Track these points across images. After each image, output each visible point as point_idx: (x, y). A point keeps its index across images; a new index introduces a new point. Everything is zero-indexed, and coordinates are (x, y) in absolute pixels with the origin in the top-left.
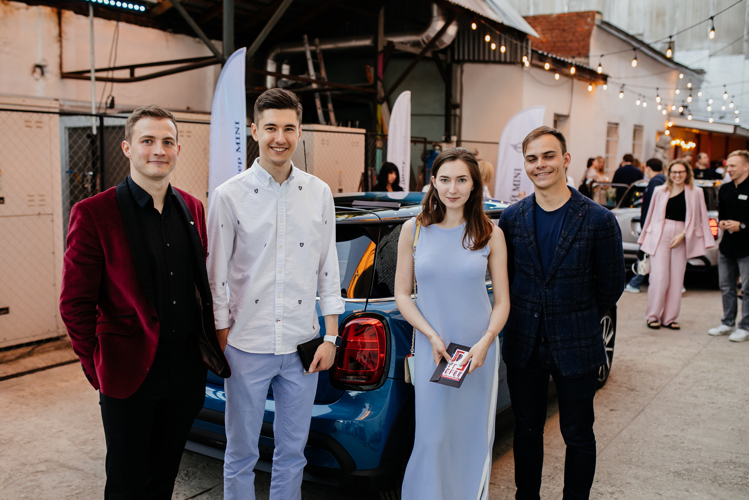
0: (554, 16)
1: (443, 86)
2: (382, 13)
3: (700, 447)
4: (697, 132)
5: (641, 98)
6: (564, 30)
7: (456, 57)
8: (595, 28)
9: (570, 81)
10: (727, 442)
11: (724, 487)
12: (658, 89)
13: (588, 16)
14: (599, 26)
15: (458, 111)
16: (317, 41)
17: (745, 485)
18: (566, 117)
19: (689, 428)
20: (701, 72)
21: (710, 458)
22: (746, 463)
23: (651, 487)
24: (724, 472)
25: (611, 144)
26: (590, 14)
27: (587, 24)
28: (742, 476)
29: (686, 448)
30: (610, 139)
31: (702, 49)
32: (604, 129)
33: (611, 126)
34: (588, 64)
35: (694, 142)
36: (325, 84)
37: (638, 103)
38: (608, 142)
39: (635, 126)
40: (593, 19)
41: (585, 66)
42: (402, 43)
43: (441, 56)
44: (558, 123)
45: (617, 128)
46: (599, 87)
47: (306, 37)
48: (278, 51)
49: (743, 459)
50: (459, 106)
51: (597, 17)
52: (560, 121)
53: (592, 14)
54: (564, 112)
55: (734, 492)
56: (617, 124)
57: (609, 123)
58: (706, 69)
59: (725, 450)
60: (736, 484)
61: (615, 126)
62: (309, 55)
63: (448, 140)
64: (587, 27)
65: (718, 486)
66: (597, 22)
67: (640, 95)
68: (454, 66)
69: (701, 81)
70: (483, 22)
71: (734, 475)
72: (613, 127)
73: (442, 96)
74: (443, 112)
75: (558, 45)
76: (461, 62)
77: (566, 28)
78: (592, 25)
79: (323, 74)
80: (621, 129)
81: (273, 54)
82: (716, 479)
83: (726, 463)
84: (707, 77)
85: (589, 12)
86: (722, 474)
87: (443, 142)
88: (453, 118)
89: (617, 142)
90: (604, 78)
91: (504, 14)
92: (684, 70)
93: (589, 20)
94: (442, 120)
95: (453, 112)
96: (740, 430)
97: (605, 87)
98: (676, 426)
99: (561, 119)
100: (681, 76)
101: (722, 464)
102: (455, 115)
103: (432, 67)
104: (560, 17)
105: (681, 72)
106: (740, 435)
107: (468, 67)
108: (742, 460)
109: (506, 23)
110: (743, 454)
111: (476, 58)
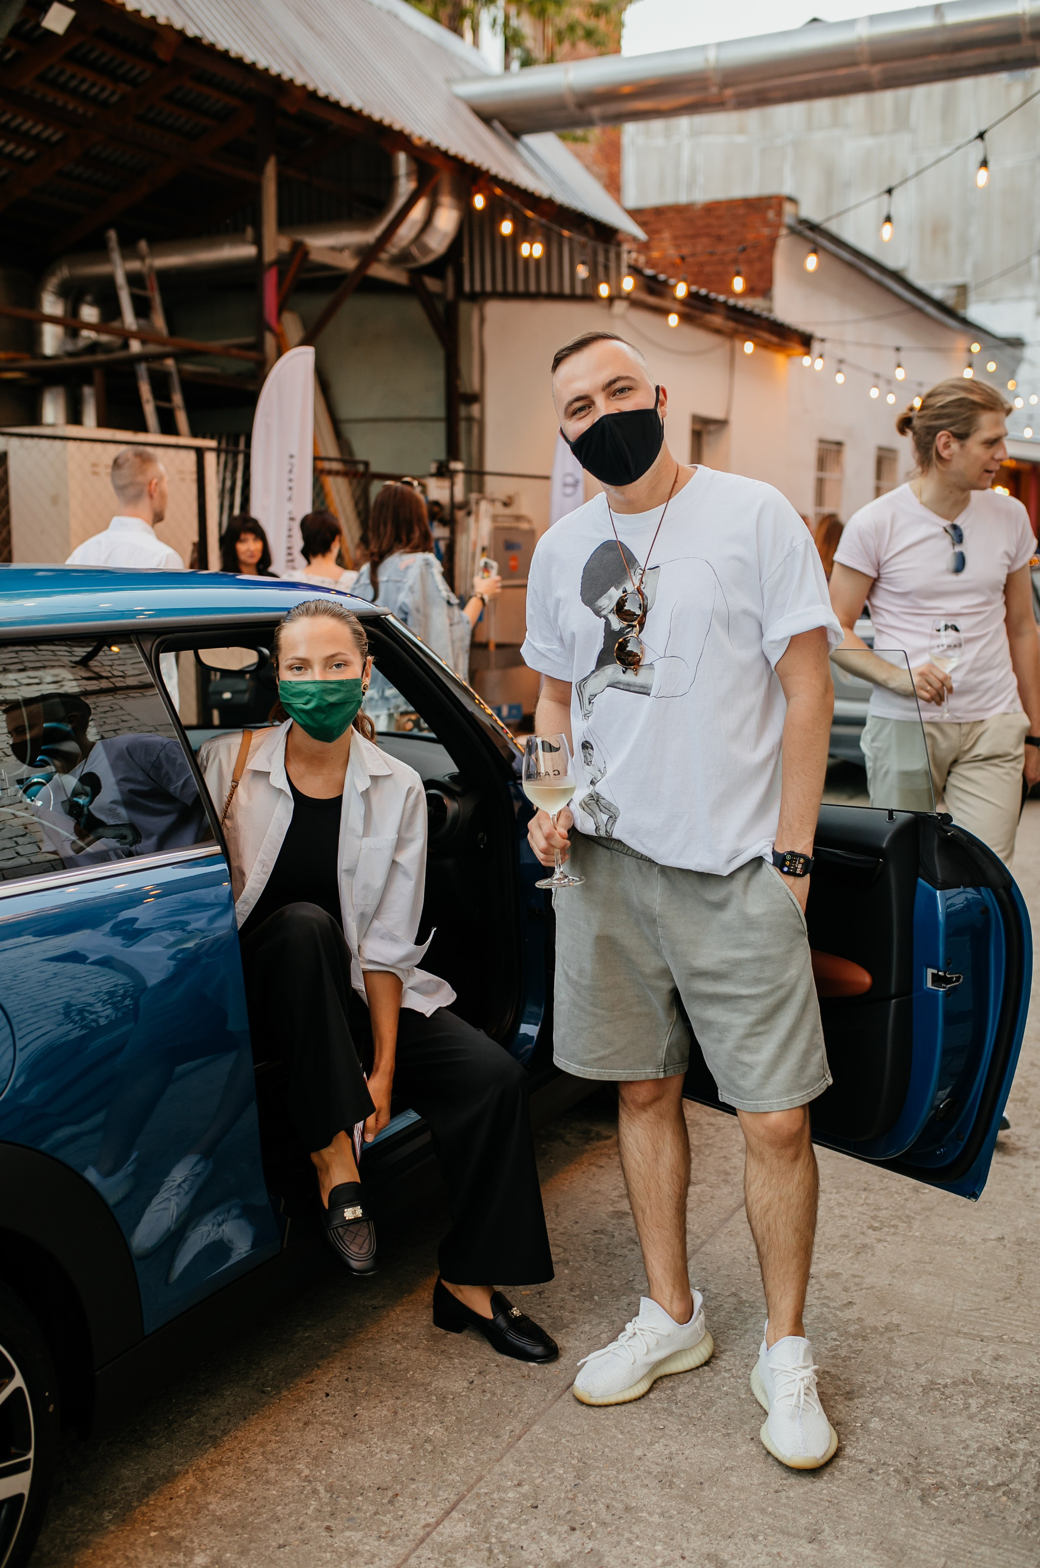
0: (699, 206)
1: (440, 355)
2: (270, 170)
3: (896, 1318)
4: (1013, 464)
5: (881, 383)
6: (719, 238)
7: (467, 287)
8: (784, 231)
9: (727, 344)
10: (976, 1295)
11: (936, 1509)
12: (898, 349)
13: (770, 207)
14: (792, 231)
15: (475, 409)
16: (143, 245)
17: (1004, 1489)
18: (722, 424)
19: (879, 1241)
20: (1016, 343)
21: (918, 1366)
22: (1020, 1381)
23: (700, 1527)
24: (947, 1430)
25: (828, 488)
26: (774, 202)
27: (767, 223)
28: (1000, 1445)
29: (852, 1329)
30: (826, 475)
31: (1021, 299)
32: (811, 456)
33: (825, 446)
34: (770, 310)
35: (1005, 486)
36: (160, 342)
37: (874, 393)
38: (820, 483)
39: (880, 449)
40: (779, 213)
41: (765, 314)
42: (333, 249)
43: (432, 284)
44: (706, 439)
45: (839, 452)
46: (796, 360)
47: (112, 235)
48: (64, 272)
49: (1012, 1366)
50: (476, 398)
51: (788, 208)
52: (709, 433)
53: (776, 202)
54: (716, 413)
55: (966, 1529)
56: (839, 444)
57: (821, 441)
58: (1028, 337)
59: (966, 1330)
60: (979, 1486)
61: (834, 447)
62: (121, 279)
63: (443, 472)
64: (766, 231)
65: (919, 1504)
66: (788, 219)
67: (877, 376)
68: (464, 307)
69: (1019, 361)
70: (498, 191)
71: (977, 1442)
72: (831, 450)
73: (439, 377)
74: (441, 412)
75: (708, 269)
76: (478, 297)
77: (724, 232)
78: (778, 225)
79: (159, 321)
80: (849, 455)
81: (53, 283)
82: (919, 1465)
83: (962, 1387)
84: (1028, 353)
85: (769, 198)
86: (940, 1439)
87: (432, 475)
88: (463, 426)
89: (840, 482)
90: (806, 341)
91: (561, 182)
92: (981, 335)
93: (771, 214)
94: (439, 430)
95: (463, 411)
96: (1020, 1242)
97: (806, 360)
98: (845, 1236)
99: (712, 428)
100: (976, 348)
101: (948, 1392)
102: (470, 419)
103: (414, 310)
104: (711, 208)
105: (976, 340)
106: (1019, 1262)
107: (494, 309)
108: (1010, 1371)
109: (561, 198)
110: (1016, 1342)
111: (510, 288)
